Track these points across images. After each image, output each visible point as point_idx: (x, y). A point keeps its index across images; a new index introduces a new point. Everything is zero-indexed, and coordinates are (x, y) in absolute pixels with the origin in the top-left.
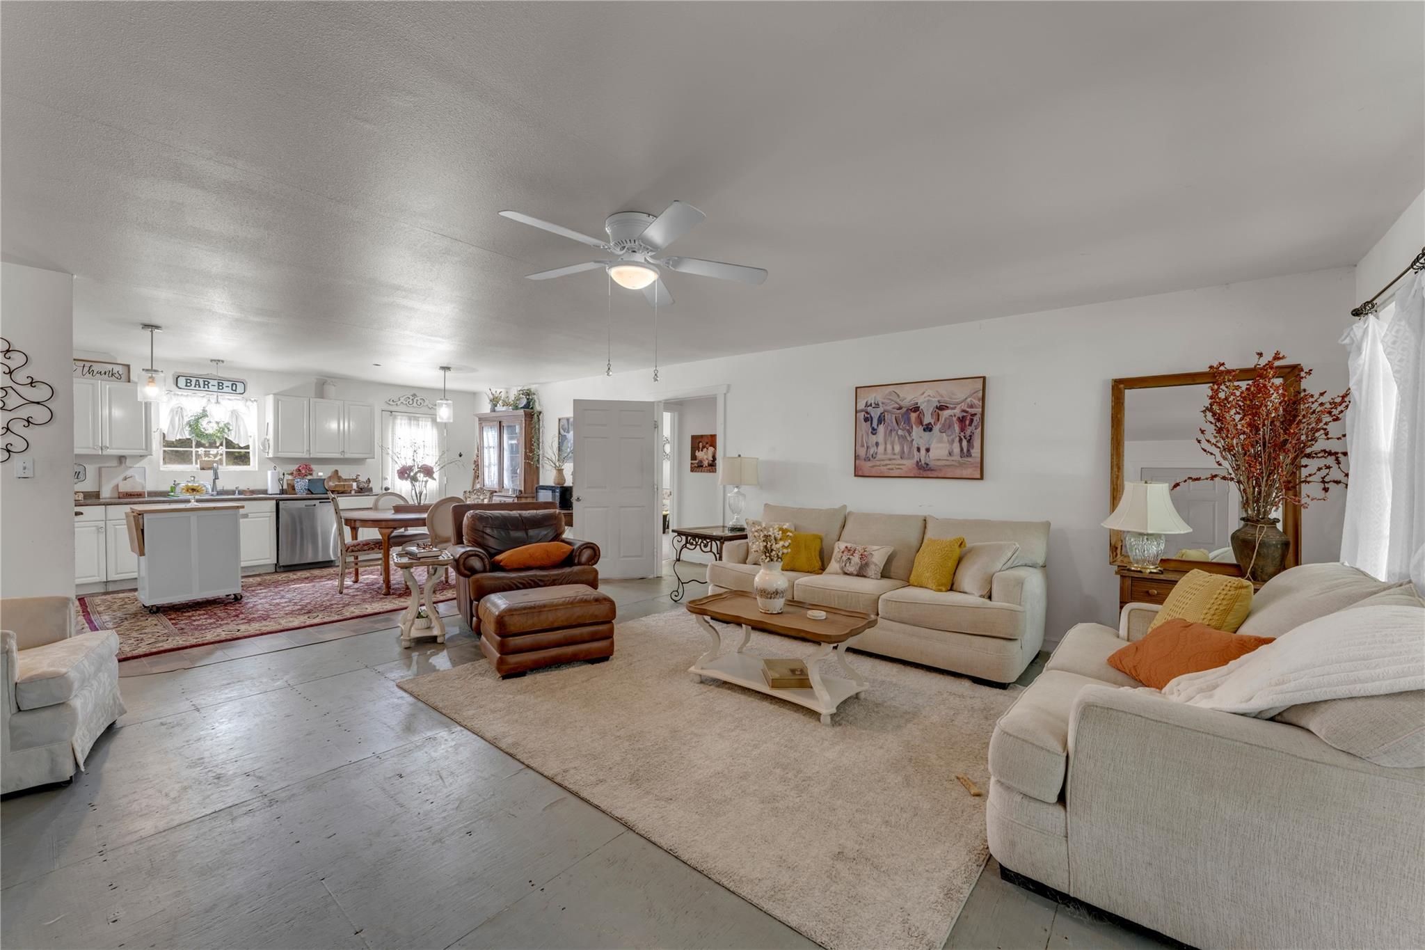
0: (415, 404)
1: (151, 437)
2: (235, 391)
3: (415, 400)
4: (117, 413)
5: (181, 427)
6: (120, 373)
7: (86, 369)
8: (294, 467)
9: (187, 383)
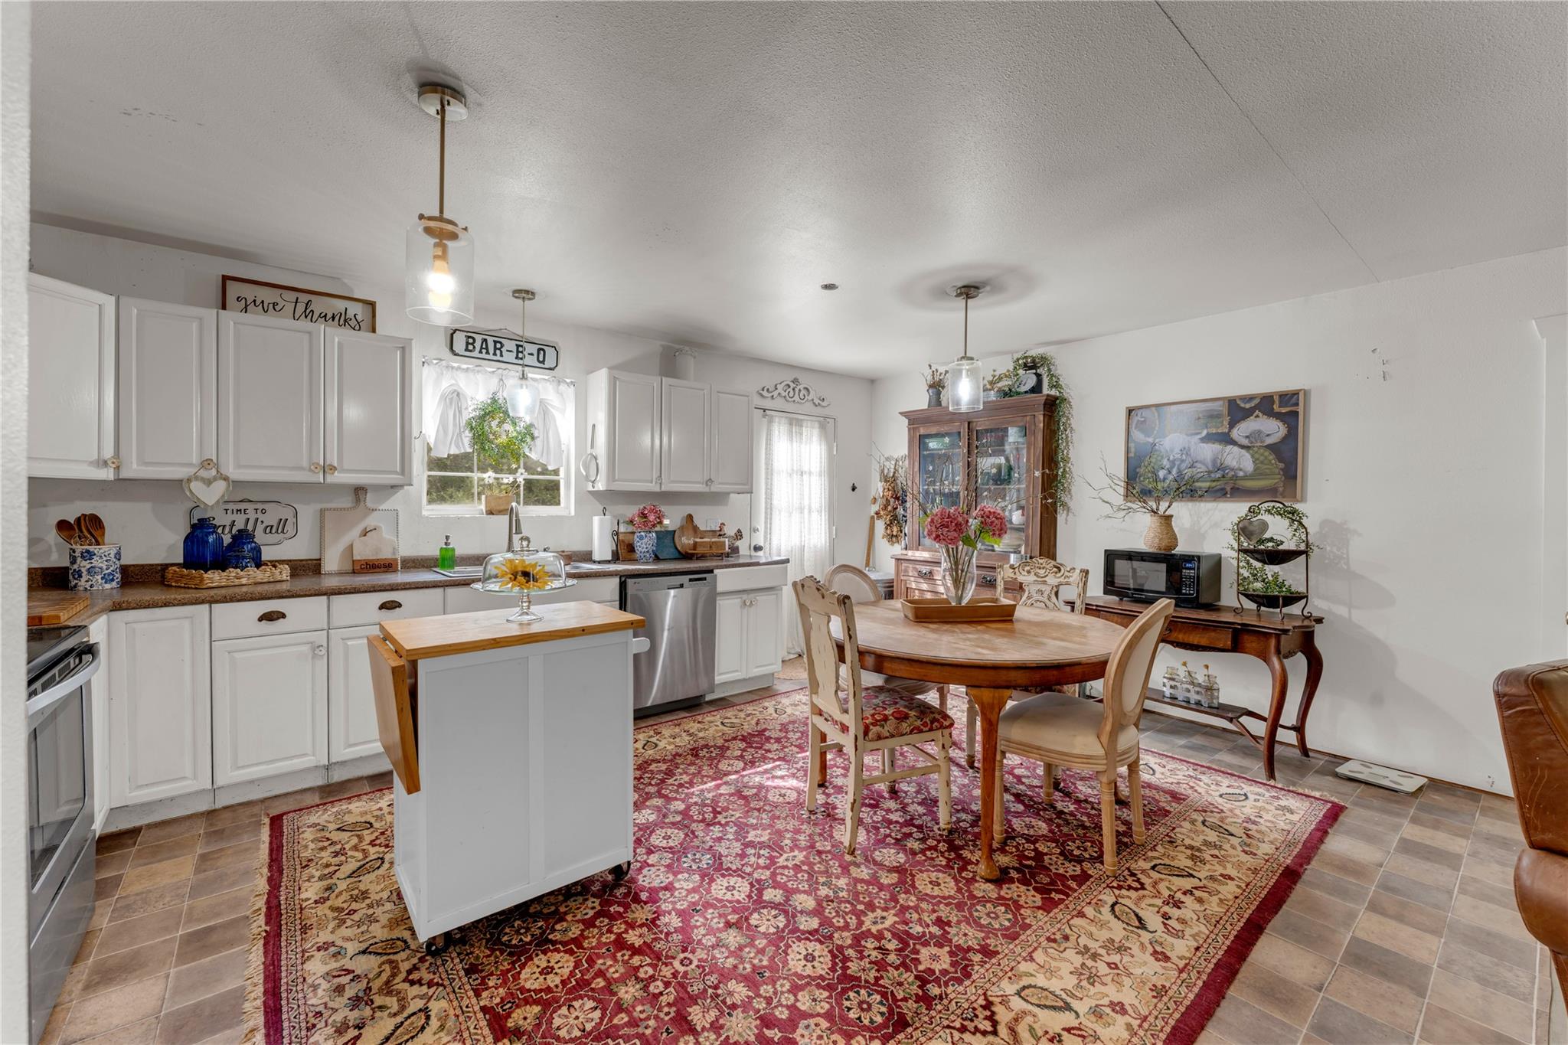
0: (796, 398)
1: (410, 448)
2: (543, 362)
3: (797, 390)
4: (353, 413)
5: (458, 431)
6: (359, 318)
7: (301, 308)
8: (632, 511)
9: (468, 344)
